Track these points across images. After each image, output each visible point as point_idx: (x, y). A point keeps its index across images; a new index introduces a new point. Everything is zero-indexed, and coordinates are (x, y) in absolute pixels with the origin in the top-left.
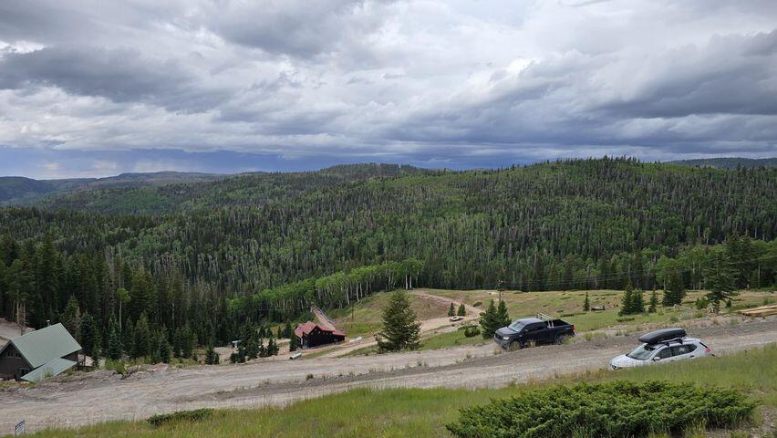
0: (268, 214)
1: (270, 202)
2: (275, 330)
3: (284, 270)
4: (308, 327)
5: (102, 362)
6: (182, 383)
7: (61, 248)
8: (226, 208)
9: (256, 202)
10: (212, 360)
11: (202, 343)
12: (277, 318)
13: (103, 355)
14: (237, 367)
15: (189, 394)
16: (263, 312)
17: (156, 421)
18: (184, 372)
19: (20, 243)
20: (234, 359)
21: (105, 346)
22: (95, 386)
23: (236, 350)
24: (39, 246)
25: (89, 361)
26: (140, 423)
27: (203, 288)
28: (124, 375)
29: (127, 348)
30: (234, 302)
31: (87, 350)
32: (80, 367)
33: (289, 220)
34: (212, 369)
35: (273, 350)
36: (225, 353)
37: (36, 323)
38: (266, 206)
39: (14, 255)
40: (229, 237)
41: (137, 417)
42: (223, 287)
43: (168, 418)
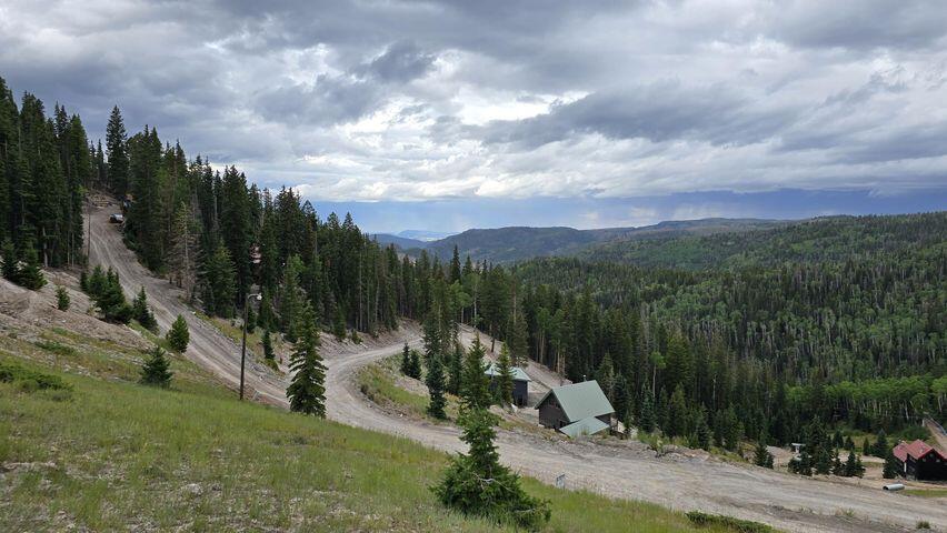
0: (852, 275)
1: (857, 257)
2: (858, 441)
3: (877, 358)
4: (918, 449)
5: (634, 432)
6: (727, 481)
7: (598, 301)
8: (788, 264)
9: (835, 258)
10: (764, 461)
11: (750, 435)
12: (863, 424)
13: (635, 424)
14: (798, 480)
15: (737, 497)
16: (839, 410)
17: (698, 520)
18: (729, 468)
19: (563, 293)
20: (795, 467)
21: (637, 414)
22: (628, 457)
23: (797, 456)
24: (579, 297)
25: (621, 428)
26: (678, 515)
27: (754, 367)
28: (662, 454)
29: (661, 422)
30: (795, 391)
31: (620, 415)
32: (612, 432)
33: (887, 284)
34: (762, 474)
35: (854, 469)
36: (782, 456)
37: (575, 378)
38: (850, 264)
39: (557, 305)
40: (791, 303)
41: (676, 507)
42: (780, 369)
43: (712, 520)
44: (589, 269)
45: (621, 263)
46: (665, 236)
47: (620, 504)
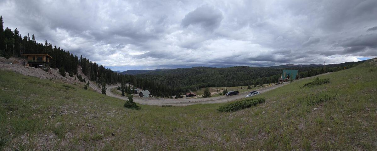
0: (181, 75)
1: (182, 73)
2: (182, 94)
3: (184, 84)
4: (189, 94)
5: (153, 96)
6: (167, 101)
7: (148, 80)
8: (174, 74)
9: (179, 73)
10: (171, 98)
11: (169, 95)
12: (183, 92)
13: (154, 95)
14: (176, 99)
15: (168, 103)
16: (181, 91)
17: (163, 106)
18: (167, 99)
19: (143, 79)
20: (176, 98)
21: (154, 94)
22: (153, 100)
23: (176, 97)
24: (145, 79)
25: (152, 96)
26: (160, 106)
27: (170, 87)
28: (157, 99)
29: (157, 95)
30: (175, 89)
31: (151, 94)
32: (150, 97)
33: (185, 76)
34: (172, 99)
35: (182, 97)
36: (174, 97)
37: (144, 90)
38: (181, 74)
39: (142, 80)
40: (174, 79)
41: (160, 105)
42: (173, 87)
43: (165, 106)
44: (146, 75)
45: (151, 75)
46: (157, 71)
47: (152, 106)
